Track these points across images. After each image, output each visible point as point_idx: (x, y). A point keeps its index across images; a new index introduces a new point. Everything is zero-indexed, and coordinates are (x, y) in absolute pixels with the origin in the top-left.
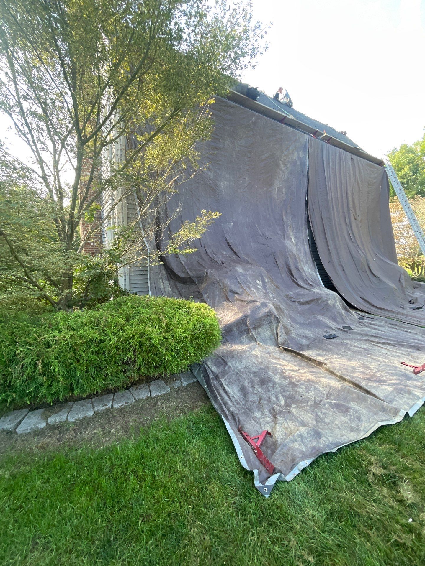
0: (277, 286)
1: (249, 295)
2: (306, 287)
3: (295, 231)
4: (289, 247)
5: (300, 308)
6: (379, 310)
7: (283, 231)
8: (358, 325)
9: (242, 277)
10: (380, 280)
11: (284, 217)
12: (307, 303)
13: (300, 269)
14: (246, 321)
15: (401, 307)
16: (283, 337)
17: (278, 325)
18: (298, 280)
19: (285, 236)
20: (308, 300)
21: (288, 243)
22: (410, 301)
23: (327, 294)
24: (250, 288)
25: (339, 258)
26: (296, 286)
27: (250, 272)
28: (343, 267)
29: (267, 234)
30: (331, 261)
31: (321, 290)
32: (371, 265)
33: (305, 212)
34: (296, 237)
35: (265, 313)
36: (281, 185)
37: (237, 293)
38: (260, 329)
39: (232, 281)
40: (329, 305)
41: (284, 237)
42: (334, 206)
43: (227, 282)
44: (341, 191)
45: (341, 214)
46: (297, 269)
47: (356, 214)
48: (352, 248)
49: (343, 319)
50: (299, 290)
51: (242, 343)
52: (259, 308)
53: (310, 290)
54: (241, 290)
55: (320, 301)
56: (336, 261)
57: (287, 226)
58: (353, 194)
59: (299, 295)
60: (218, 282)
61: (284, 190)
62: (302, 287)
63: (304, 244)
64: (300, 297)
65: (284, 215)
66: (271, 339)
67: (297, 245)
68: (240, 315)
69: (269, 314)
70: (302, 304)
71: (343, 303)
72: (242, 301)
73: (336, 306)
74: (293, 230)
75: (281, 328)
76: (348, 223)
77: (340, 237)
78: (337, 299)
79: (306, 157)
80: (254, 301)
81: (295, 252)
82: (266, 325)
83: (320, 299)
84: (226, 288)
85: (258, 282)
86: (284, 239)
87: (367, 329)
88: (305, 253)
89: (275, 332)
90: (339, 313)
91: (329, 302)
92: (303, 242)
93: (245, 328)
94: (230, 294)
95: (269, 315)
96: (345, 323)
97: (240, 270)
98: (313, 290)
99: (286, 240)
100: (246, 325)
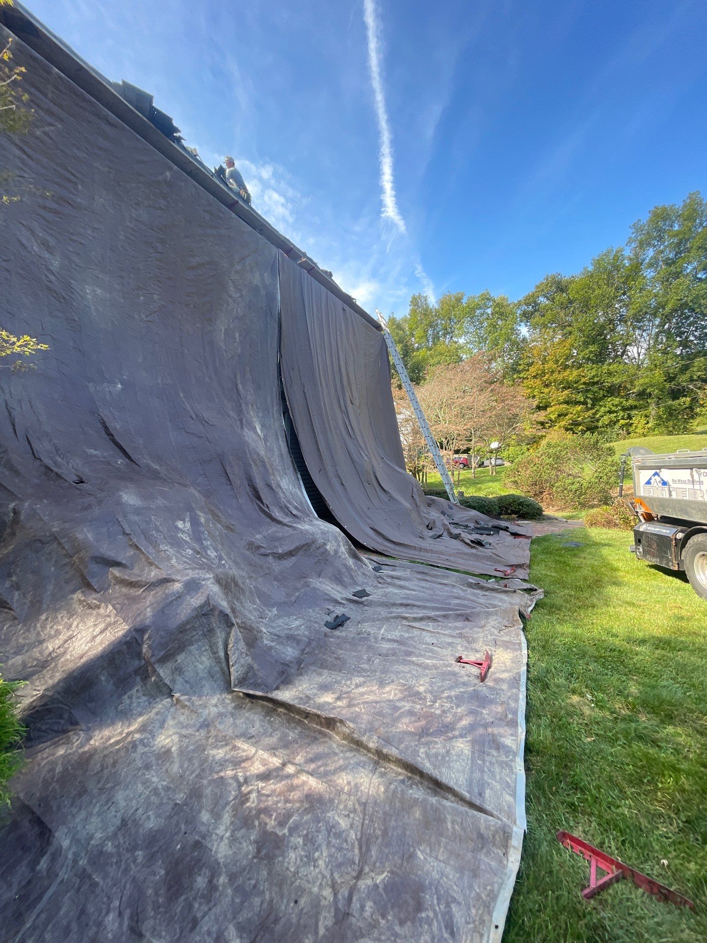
0: (228, 528)
1: (151, 564)
2: (286, 520)
3: (261, 414)
4: (252, 444)
5: (277, 566)
6: (397, 548)
7: (240, 412)
8: (376, 583)
9: (135, 518)
10: (391, 498)
11: (240, 386)
12: (291, 554)
13: (274, 486)
14: (140, 645)
15: (420, 537)
16: (242, 661)
17: (228, 634)
18: (271, 508)
19: (242, 421)
20: (292, 547)
21: (248, 435)
22: (427, 526)
23: (324, 533)
24: (155, 545)
25: (334, 465)
26: (268, 520)
27: (160, 502)
28: (340, 479)
29: (206, 415)
30: (322, 470)
31: (312, 525)
32: (378, 474)
33: (276, 382)
34: (263, 426)
35: (196, 609)
36: (232, 326)
37: (117, 564)
38: (180, 658)
39: (104, 530)
40: (329, 554)
41: (242, 424)
42: (322, 379)
43: (86, 534)
44: (331, 355)
45: (333, 391)
46: (269, 486)
47: (353, 396)
48: (352, 447)
49: (352, 577)
50: (274, 529)
51: (126, 715)
52: (179, 597)
53: (295, 529)
54: (131, 552)
55: (313, 548)
56: (330, 469)
57: (247, 404)
58: (346, 363)
59: (274, 539)
60: (55, 538)
61: (237, 335)
62: (279, 522)
63: (277, 439)
64: (277, 544)
65: (239, 382)
66: (211, 675)
67: (266, 440)
68: (121, 630)
69: (205, 609)
70: (281, 557)
71: (350, 546)
72: (131, 584)
73: (340, 554)
74: (258, 412)
75: (237, 642)
76: (343, 408)
77: (333, 430)
78: (340, 539)
79: (275, 285)
80: (167, 581)
81: (262, 453)
82: (198, 641)
83: (313, 542)
84: (82, 554)
85: (180, 524)
86: (242, 427)
87: (390, 589)
88: (281, 455)
89: (222, 654)
90: (345, 566)
91: (328, 547)
92: (277, 436)
93: (136, 663)
94: (94, 567)
95: (207, 611)
96: (355, 583)
97: (130, 498)
98: (299, 526)
99: (246, 430)
100: (139, 655)
